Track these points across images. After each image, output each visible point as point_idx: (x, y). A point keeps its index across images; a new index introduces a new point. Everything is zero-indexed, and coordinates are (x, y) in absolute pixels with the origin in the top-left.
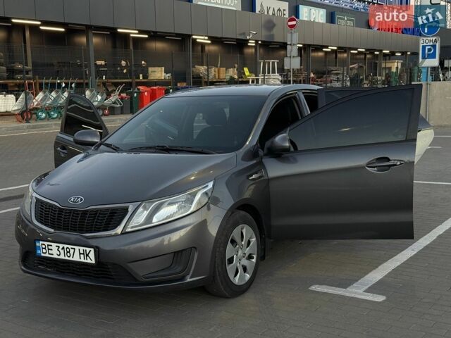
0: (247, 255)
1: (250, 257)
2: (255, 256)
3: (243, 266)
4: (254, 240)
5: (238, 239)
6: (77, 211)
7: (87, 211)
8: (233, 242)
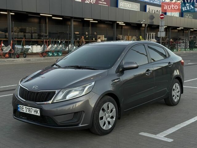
0: (110, 116)
1: (112, 117)
2: (115, 117)
3: (108, 121)
4: (114, 110)
5: (106, 109)
6: (35, 92)
7: (39, 92)
8: (103, 110)
